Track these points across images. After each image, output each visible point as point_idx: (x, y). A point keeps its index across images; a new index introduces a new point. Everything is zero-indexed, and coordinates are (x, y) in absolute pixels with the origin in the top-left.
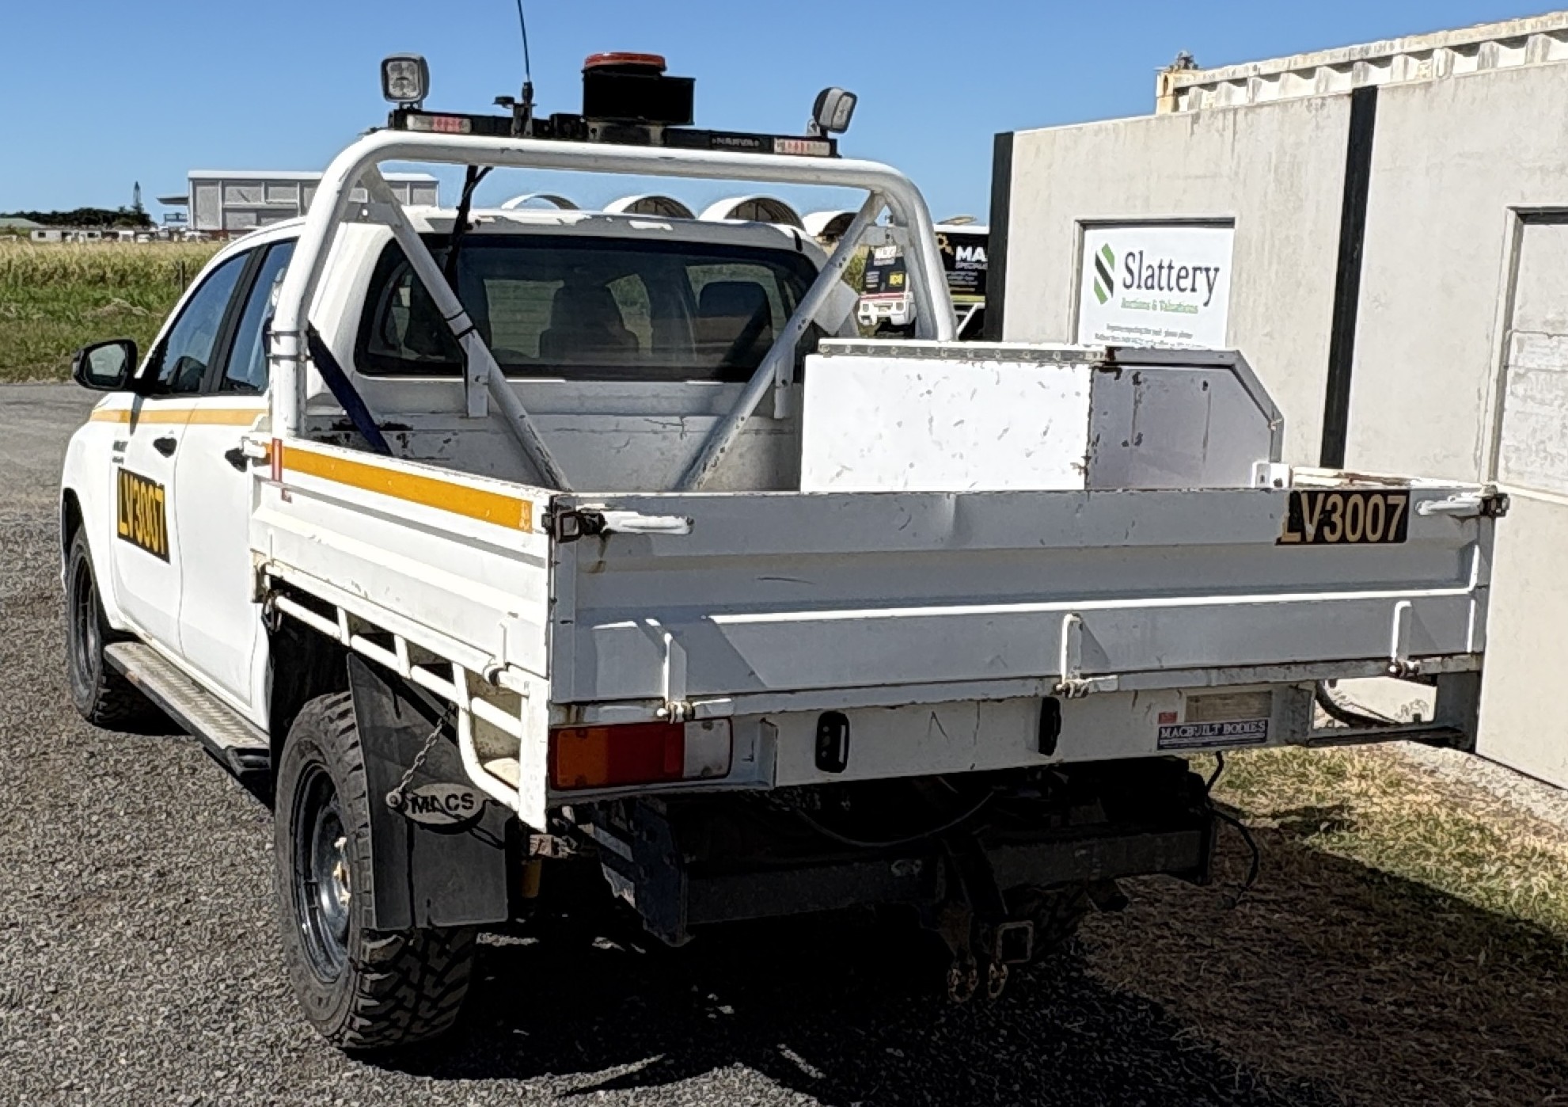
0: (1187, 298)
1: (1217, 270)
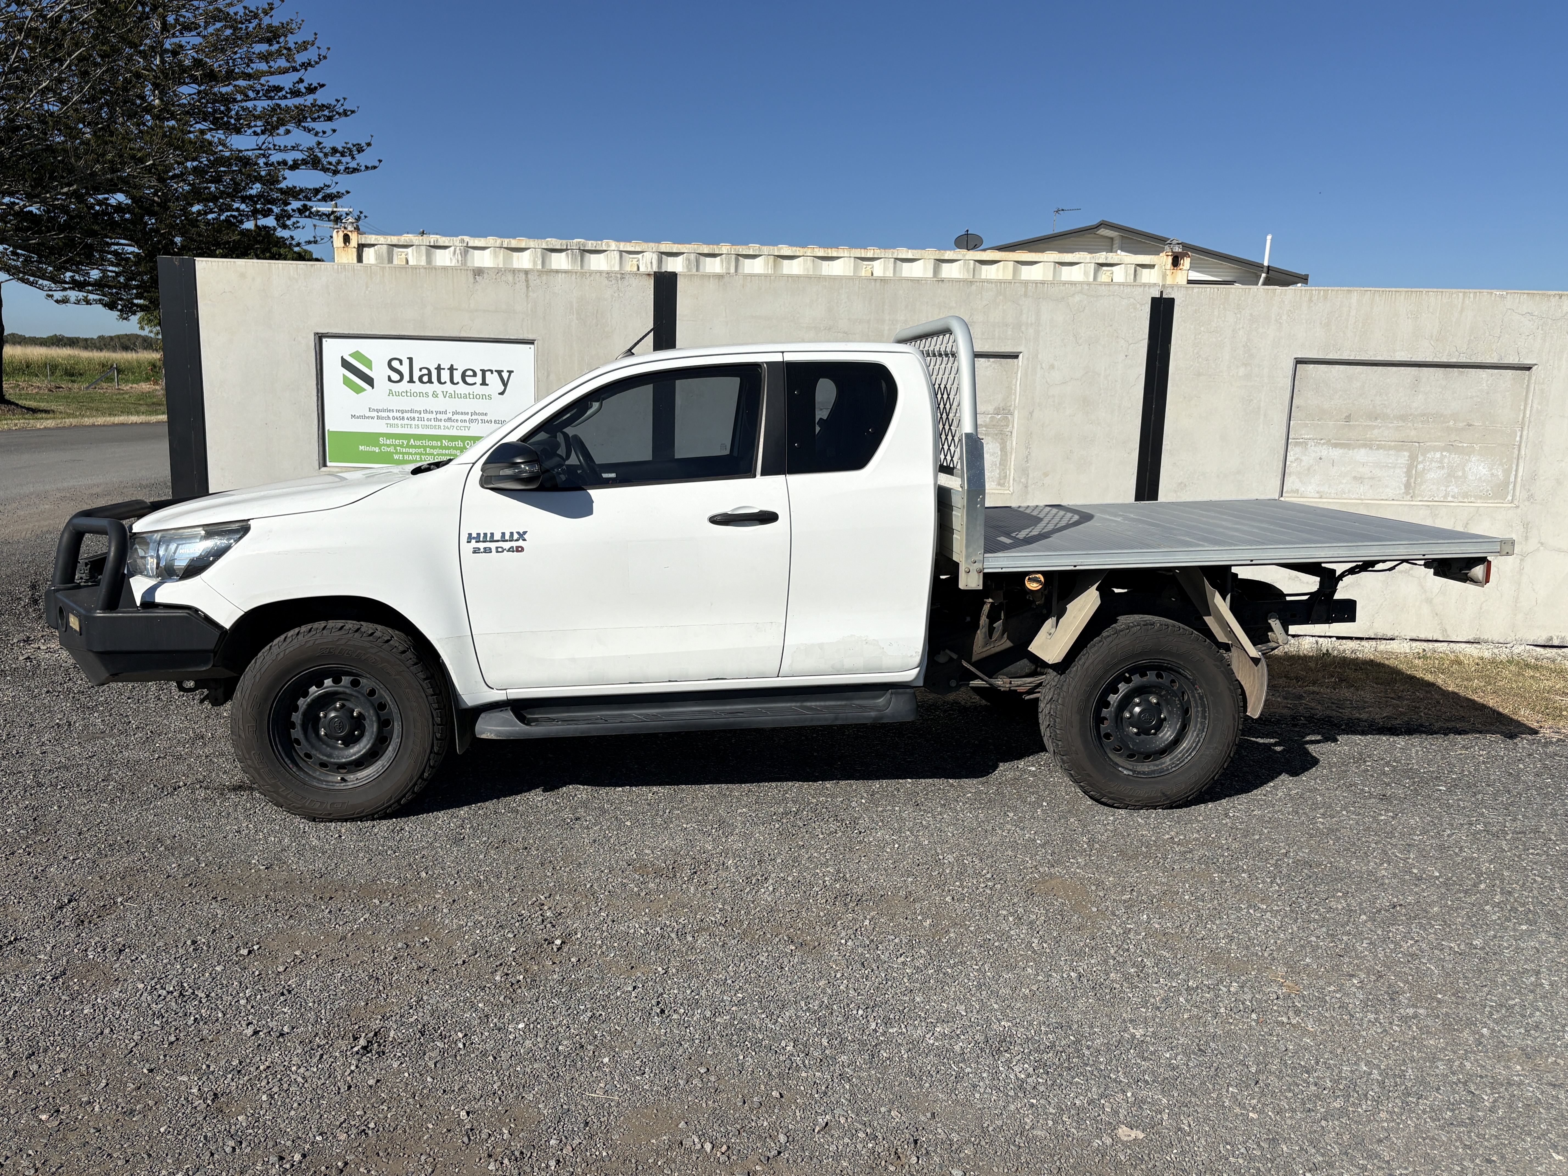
0: (478, 389)
1: (510, 372)
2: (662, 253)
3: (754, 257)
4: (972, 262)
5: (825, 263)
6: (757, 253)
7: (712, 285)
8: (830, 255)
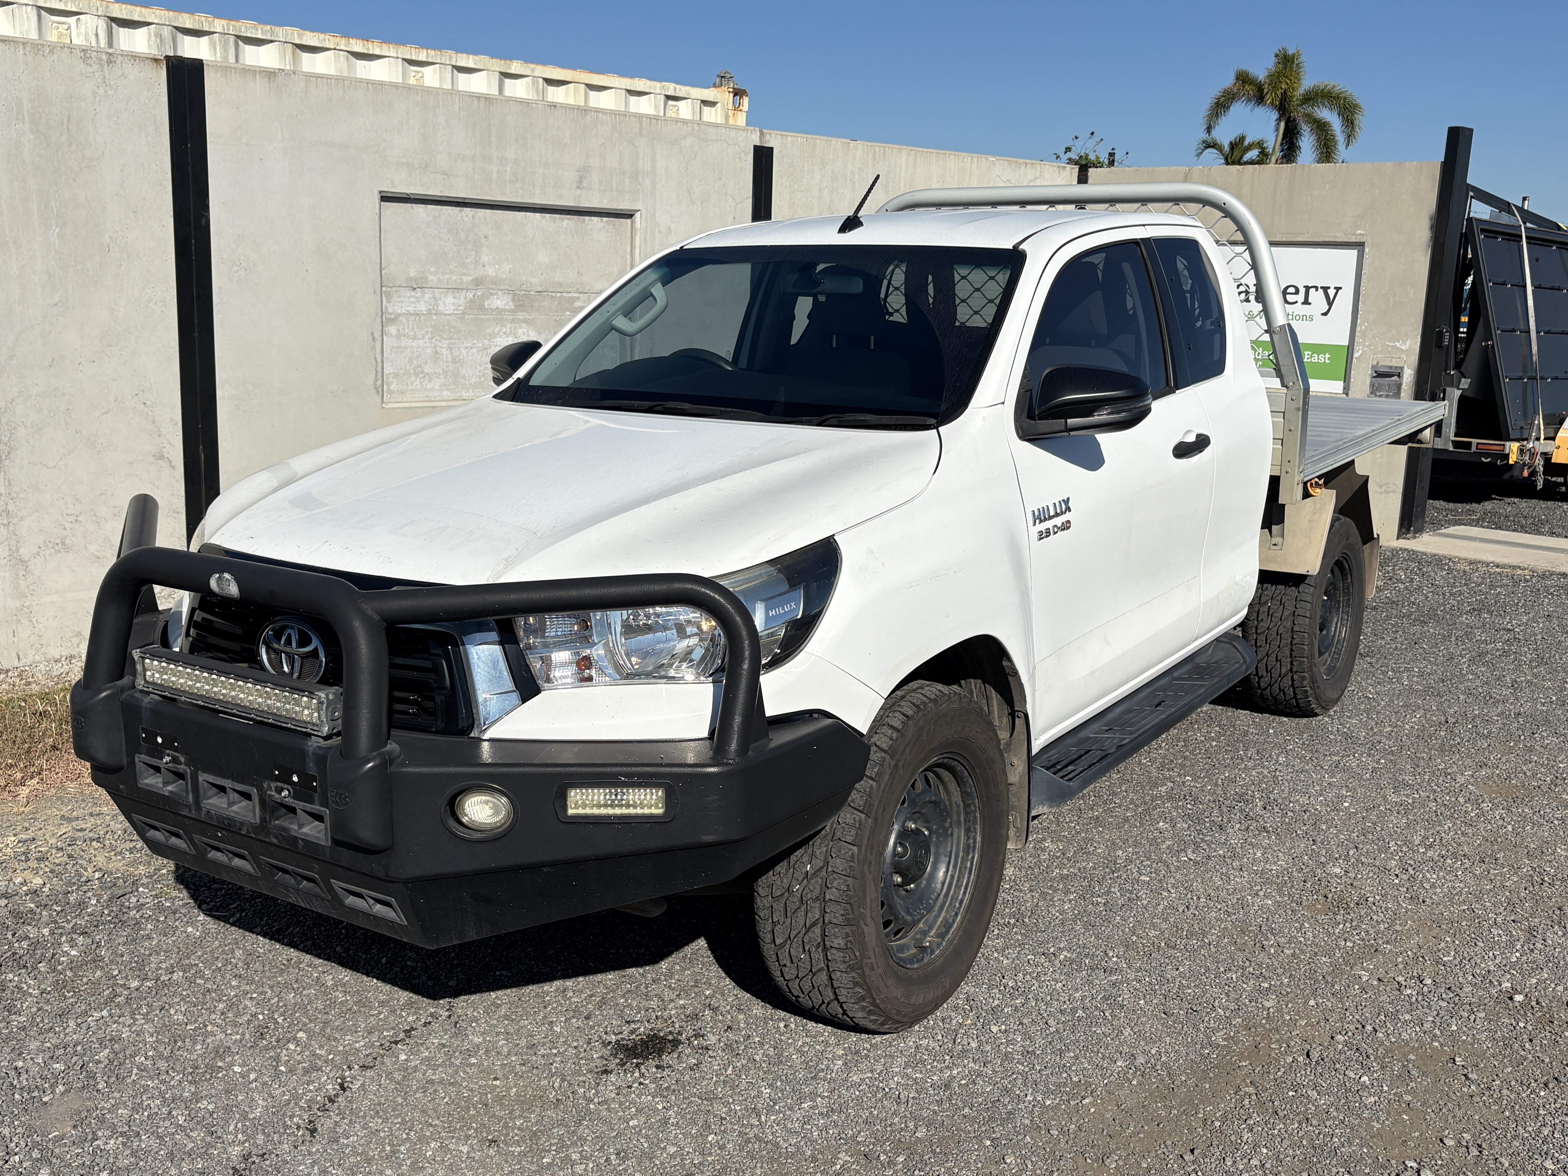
2: (113, 20)
3: (259, 42)
4: (541, 80)
5: (360, 63)
6: (269, 38)
7: (259, 86)
8: (371, 52)
